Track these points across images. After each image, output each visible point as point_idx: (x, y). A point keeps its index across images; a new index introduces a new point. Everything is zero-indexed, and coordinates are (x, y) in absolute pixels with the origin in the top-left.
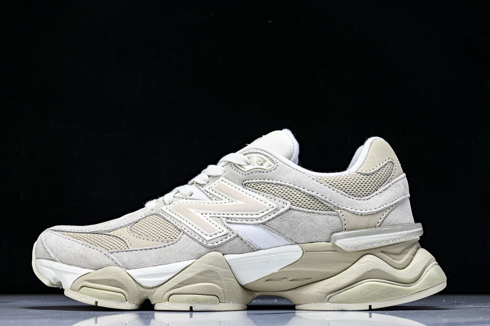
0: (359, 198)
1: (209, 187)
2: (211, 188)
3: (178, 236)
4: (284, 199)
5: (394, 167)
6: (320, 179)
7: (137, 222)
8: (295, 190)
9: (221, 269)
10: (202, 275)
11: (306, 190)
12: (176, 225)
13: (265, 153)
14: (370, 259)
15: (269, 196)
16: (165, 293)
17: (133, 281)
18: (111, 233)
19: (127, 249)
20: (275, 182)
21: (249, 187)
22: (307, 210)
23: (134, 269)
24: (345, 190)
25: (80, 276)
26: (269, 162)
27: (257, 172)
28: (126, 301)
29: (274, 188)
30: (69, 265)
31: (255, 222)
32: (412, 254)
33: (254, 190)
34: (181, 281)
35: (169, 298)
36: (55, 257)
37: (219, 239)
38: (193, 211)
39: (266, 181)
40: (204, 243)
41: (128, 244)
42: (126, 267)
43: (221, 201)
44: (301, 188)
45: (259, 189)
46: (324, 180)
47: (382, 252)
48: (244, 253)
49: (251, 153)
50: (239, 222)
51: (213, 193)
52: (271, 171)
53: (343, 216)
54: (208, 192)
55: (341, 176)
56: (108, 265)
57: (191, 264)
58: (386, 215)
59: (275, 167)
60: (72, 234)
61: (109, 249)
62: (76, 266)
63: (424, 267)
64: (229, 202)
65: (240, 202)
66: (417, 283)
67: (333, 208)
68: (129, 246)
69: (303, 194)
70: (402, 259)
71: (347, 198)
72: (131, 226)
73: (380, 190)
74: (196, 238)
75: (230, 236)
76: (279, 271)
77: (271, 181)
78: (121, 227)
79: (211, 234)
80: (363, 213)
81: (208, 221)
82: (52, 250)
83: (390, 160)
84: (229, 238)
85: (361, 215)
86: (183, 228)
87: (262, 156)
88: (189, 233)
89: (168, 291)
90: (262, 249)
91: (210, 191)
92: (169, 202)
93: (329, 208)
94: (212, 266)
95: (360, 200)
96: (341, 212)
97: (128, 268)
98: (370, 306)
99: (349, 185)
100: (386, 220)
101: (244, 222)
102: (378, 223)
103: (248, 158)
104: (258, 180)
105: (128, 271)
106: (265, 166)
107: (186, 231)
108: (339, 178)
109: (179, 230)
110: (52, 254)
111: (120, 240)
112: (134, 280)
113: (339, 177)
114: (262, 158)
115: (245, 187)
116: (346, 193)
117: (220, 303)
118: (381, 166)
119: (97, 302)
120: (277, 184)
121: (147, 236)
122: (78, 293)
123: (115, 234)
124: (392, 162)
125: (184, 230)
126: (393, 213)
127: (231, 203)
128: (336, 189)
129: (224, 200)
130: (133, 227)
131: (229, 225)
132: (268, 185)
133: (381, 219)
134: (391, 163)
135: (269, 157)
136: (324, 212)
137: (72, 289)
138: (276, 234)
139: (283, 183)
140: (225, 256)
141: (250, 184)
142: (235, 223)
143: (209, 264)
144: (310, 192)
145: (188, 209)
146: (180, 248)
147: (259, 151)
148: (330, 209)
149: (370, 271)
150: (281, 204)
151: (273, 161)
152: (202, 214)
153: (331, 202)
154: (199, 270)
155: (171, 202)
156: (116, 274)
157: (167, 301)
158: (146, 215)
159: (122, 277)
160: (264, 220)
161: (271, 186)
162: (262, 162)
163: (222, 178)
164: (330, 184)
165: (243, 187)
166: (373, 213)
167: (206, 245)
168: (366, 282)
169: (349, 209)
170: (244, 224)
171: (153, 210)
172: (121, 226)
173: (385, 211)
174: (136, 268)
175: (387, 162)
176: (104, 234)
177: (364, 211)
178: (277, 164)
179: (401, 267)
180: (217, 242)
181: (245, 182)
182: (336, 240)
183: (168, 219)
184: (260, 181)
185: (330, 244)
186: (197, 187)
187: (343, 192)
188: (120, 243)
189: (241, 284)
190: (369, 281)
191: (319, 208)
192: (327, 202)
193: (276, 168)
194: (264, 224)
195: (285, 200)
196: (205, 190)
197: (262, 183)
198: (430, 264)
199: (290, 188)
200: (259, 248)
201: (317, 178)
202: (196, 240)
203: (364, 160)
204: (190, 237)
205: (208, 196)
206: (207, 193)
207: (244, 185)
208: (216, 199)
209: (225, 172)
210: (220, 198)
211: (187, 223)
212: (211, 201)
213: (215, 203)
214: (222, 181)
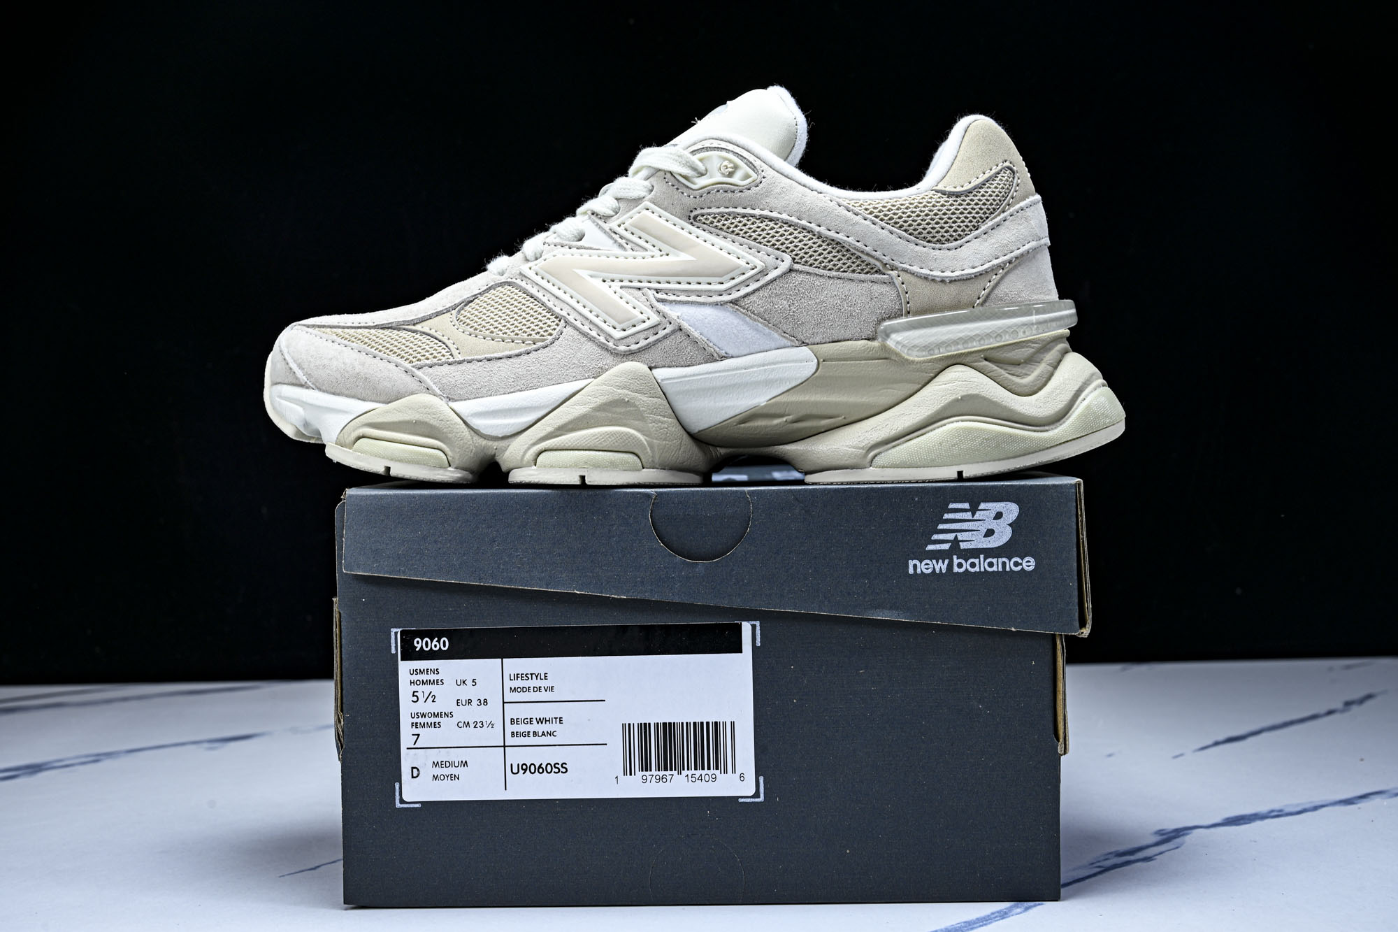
0: (938, 246)
1: (618, 222)
2: (622, 225)
3: (555, 329)
4: (778, 249)
5: (1016, 178)
6: (855, 205)
7: (472, 301)
8: (799, 230)
9: (645, 399)
10: (604, 410)
11: (823, 230)
12: (550, 305)
13: (738, 150)
14: (961, 373)
15: (746, 244)
16: (529, 449)
17: (464, 425)
18: (418, 327)
19: (451, 360)
20: (757, 212)
21: (704, 223)
22: (826, 272)
23: (465, 400)
24: (908, 228)
25: (355, 417)
26: (744, 168)
27: (721, 191)
28: (450, 466)
29: (756, 225)
30: (334, 394)
31: (716, 298)
32: (1052, 363)
33: (713, 230)
34: (561, 422)
35: (536, 460)
36: (306, 380)
37: (642, 336)
38: (584, 274)
39: (740, 210)
40: (611, 344)
41: (452, 349)
42: (448, 397)
43: (644, 253)
44: (813, 226)
45: (725, 228)
46: (864, 207)
47: (986, 360)
48: (693, 365)
49: (707, 149)
50: (683, 298)
51: (628, 235)
52: (749, 189)
53: (903, 283)
54: (616, 234)
55: (900, 198)
56: (412, 393)
57: (583, 389)
58: (995, 281)
59: (758, 181)
60: (339, 331)
61: (414, 360)
62: (347, 396)
63: (1077, 391)
64: (661, 256)
65: (684, 257)
66: (1061, 425)
67: (881, 268)
68: (455, 352)
69: (818, 238)
70: (1029, 375)
71: (912, 246)
72: (459, 311)
73: (983, 228)
74: (594, 333)
75: (665, 329)
76: (770, 402)
77: (749, 211)
78: (438, 314)
79: (623, 326)
80: (947, 277)
81: (616, 297)
82: (300, 366)
83: (1007, 164)
84: (662, 333)
85: (943, 281)
86: (564, 313)
87: (730, 156)
88: (578, 324)
89: (534, 444)
90: (732, 357)
91: (621, 231)
92: (535, 254)
93: (872, 268)
94: (626, 392)
95: (940, 250)
96: (899, 276)
97: (453, 399)
98: (960, 473)
99: (916, 218)
100: (996, 292)
101: (694, 298)
102: (979, 298)
103: (701, 160)
104: (722, 210)
105: (454, 405)
106: (736, 179)
107: (571, 318)
108: (895, 203)
109: (556, 317)
110: (300, 374)
111: (437, 341)
112: (465, 422)
113: (895, 200)
114: (730, 161)
115: (694, 223)
116: (910, 234)
117: (643, 468)
118: (987, 176)
119: (390, 468)
120: (762, 218)
121: (492, 332)
122: (351, 451)
123: (426, 330)
124: (1011, 169)
125: (567, 316)
126: (1011, 277)
127: (665, 257)
128: (889, 227)
129: (651, 251)
130: (462, 312)
131: (660, 306)
132: (744, 221)
133: (984, 290)
134: (1009, 171)
135: (745, 158)
136: (863, 276)
137: (340, 443)
138: (760, 325)
139: (775, 214)
140: (655, 371)
141: (705, 217)
142: (675, 301)
143: (619, 387)
144: (832, 234)
145: (573, 270)
146: (560, 356)
147: (723, 145)
148: (875, 270)
149: (961, 399)
150: (771, 260)
151: (753, 167)
152: (604, 281)
153: (877, 254)
154: (600, 400)
155: (539, 256)
156: (427, 410)
157: (533, 464)
158: (490, 285)
159: (439, 417)
160: (735, 295)
161: (749, 223)
162: (730, 170)
163: (646, 203)
164: (876, 217)
165: (692, 223)
166: (969, 277)
167: (615, 349)
168: (952, 422)
169: (915, 269)
170: (692, 303)
171: (503, 275)
172: (438, 310)
173: (995, 272)
174: (469, 399)
175: (999, 168)
176: (404, 329)
177: (948, 274)
178: (763, 173)
179: (1027, 390)
180: (638, 343)
181: (695, 213)
182: (888, 336)
183: (534, 291)
184: (727, 210)
185: (875, 344)
186: (594, 222)
187: (904, 233)
188: (435, 346)
189: (689, 431)
190: (957, 421)
191: (851, 269)
192: (868, 254)
193: (761, 183)
194: (735, 302)
195: (779, 253)
196: (611, 230)
197: (730, 215)
198: (1089, 385)
199: (790, 226)
200: (726, 355)
201: (849, 204)
202: (592, 339)
203: (950, 164)
204: (580, 332)
205: (616, 241)
206: (614, 235)
207: (693, 220)
208: (633, 248)
209: (652, 189)
210: (642, 247)
211: (573, 302)
212: (623, 252)
213: (631, 256)
214: (647, 211)
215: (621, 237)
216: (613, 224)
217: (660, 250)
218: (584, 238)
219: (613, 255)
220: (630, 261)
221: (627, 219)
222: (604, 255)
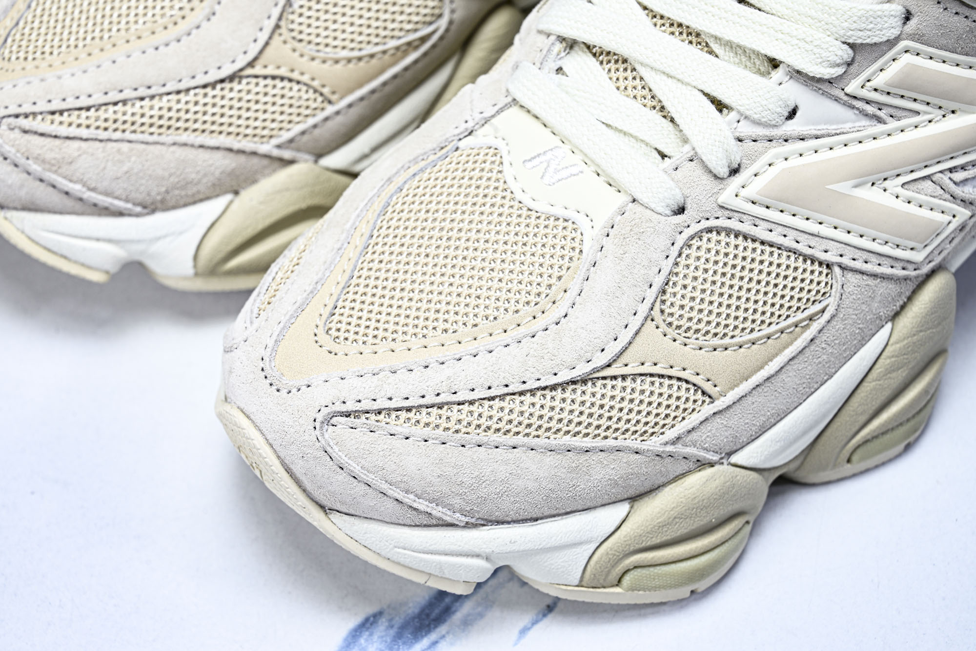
3: (828, 285)
12: (802, 246)
16: (841, 451)
18: (619, 367)
19: (712, 404)
23: (750, 442)
30: (528, 520)
35: (849, 458)
36: (461, 517)
37: (948, 240)
38: (844, 187)
40: (910, 272)
41: (701, 385)
42: (726, 454)
43: (916, 119)
51: (880, 97)
57: (887, 346)
64: (945, 117)
68: (708, 387)
81: (900, 205)
84: (969, 224)
86: (832, 256)
88: (858, 265)
89: (847, 444)
97: (732, 451)
105: (737, 460)
107: (846, 261)
109: (821, 264)
110: (443, 512)
111: (669, 383)
112: (757, 470)
119: (696, 590)
121: (744, 330)
122: (620, 591)
123: (637, 367)
125: (841, 260)
127: (951, 118)
129: (926, 113)
130: (668, 310)
145: (827, 187)
146: (852, 321)
152: (873, 184)
156: (726, 496)
157: (845, 462)
158: (678, 243)
163: (903, 43)
167: (916, 276)
174: (754, 440)
176: (598, 379)
180: (942, 252)
183: (762, 233)
188: (673, 393)
196: (846, 94)
202: (886, 278)
204: (868, 275)
205: (862, 111)
206: (854, 103)
208: (894, 114)
209: (908, 17)
211: (841, 235)
212: (881, 128)
213: (896, 130)
214: (908, 55)
215: (868, 102)
216: (852, 87)
217: (940, 108)
218: (798, 114)
219: (868, 137)
220: (899, 138)
221: (874, 73)
222: (853, 141)
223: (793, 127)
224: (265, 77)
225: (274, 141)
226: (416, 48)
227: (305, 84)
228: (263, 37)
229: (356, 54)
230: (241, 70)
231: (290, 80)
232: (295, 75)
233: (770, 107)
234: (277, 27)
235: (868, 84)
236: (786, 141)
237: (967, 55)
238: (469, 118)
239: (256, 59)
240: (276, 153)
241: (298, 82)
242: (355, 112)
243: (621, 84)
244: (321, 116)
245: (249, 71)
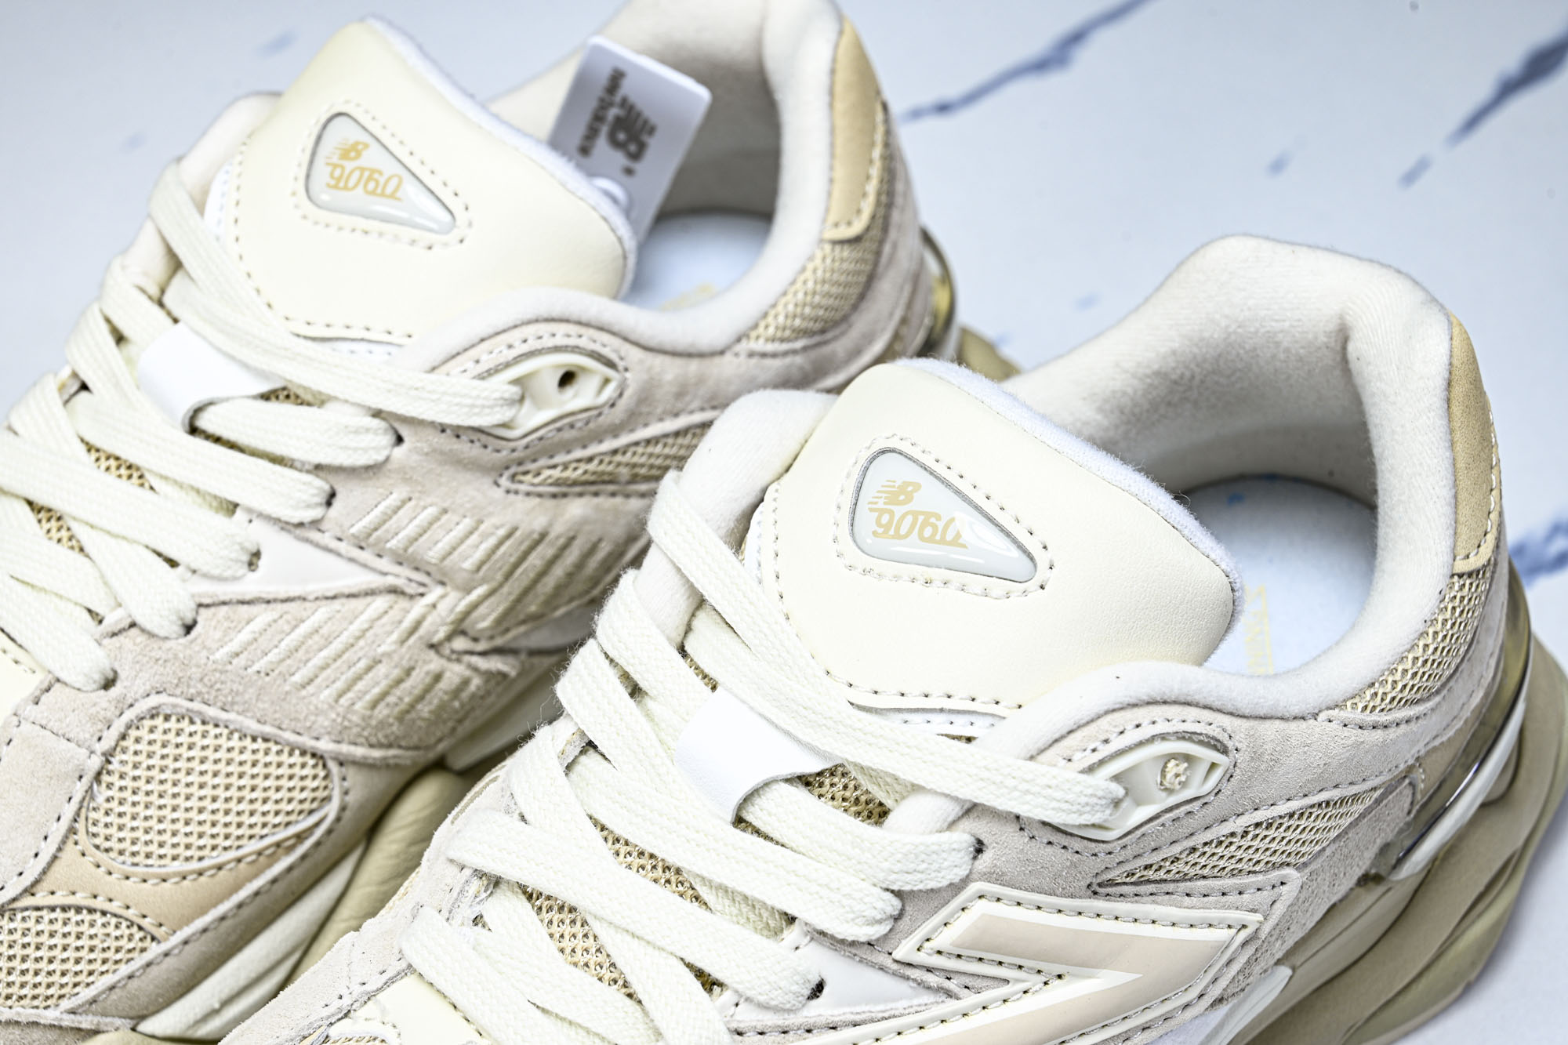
4: (1274, 867)
8: (1307, 814)
15: (1216, 889)
21: (1122, 884)
26: (1207, 757)
27: (1167, 823)
29: (1233, 848)
31: (1183, 1016)
33: (1143, 888)
39: (1200, 835)
43: (1003, 991)
44: (1329, 793)
45: (1170, 875)
51: (946, 962)
52: (1218, 794)
54: (912, 964)
59: (1231, 766)
64: (1049, 986)
69: (1338, 806)
87: (1176, 745)
91: (925, 957)
103: (1115, 778)
106: (1195, 787)
114: (1180, 756)
115: (1099, 891)
120: (1245, 829)
127: (1057, 985)
129: (1018, 981)
132: (1211, 849)
135: (1200, 734)
139: (1265, 812)
147: (1150, 720)
150: (1266, 896)
151: (1219, 744)
162: (1184, 776)
163: (976, 885)
165: (1094, 894)
178: (1233, 743)
181: (1105, 875)
193: (1235, 767)
194: (1216, 1004)
195: (1277, 872)
197: (1182, 853)
199: (1293, 817)
205: (921, 984)
206: (909, 972)
207: (1096, 889)
208: (970, 985)
209: (979, 848)
210: (994, 978)
212: (951, 1005)
213: (974, 1007)
214: (983, 900)
215: (929, 970)
216: (904, 950)
217: (1039, 972)
218: (825, 991)
219: (932, 1020)
220: (979, 1019)
221: (935, 930)
222: (909, 1027)
223: (819, 1010)
224: (53, 909)
225: (66, 1004)
226: (291, 849)
227: (115, 915)
228: (48, 850)
229: (195, 865)
230: (14, 900)
231: (91, 911)
232: (100, 903)
233: (782, 984)
234: (72, 831)
235: (927, 945)
236: (809, 1031)
237: (1072, 896)
238: (344, 992)
239: (36, 882)
240: (68, 1021)
241: (104, 913)
242: (193, 952)
243: (567, 944)
244: (140, 960)
245: (28, 901)
